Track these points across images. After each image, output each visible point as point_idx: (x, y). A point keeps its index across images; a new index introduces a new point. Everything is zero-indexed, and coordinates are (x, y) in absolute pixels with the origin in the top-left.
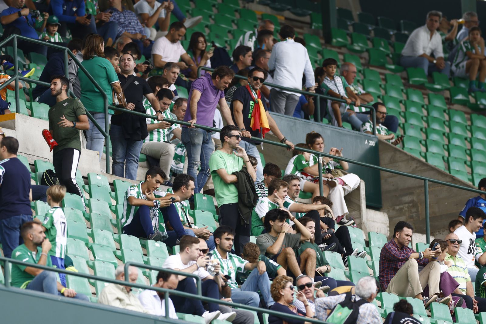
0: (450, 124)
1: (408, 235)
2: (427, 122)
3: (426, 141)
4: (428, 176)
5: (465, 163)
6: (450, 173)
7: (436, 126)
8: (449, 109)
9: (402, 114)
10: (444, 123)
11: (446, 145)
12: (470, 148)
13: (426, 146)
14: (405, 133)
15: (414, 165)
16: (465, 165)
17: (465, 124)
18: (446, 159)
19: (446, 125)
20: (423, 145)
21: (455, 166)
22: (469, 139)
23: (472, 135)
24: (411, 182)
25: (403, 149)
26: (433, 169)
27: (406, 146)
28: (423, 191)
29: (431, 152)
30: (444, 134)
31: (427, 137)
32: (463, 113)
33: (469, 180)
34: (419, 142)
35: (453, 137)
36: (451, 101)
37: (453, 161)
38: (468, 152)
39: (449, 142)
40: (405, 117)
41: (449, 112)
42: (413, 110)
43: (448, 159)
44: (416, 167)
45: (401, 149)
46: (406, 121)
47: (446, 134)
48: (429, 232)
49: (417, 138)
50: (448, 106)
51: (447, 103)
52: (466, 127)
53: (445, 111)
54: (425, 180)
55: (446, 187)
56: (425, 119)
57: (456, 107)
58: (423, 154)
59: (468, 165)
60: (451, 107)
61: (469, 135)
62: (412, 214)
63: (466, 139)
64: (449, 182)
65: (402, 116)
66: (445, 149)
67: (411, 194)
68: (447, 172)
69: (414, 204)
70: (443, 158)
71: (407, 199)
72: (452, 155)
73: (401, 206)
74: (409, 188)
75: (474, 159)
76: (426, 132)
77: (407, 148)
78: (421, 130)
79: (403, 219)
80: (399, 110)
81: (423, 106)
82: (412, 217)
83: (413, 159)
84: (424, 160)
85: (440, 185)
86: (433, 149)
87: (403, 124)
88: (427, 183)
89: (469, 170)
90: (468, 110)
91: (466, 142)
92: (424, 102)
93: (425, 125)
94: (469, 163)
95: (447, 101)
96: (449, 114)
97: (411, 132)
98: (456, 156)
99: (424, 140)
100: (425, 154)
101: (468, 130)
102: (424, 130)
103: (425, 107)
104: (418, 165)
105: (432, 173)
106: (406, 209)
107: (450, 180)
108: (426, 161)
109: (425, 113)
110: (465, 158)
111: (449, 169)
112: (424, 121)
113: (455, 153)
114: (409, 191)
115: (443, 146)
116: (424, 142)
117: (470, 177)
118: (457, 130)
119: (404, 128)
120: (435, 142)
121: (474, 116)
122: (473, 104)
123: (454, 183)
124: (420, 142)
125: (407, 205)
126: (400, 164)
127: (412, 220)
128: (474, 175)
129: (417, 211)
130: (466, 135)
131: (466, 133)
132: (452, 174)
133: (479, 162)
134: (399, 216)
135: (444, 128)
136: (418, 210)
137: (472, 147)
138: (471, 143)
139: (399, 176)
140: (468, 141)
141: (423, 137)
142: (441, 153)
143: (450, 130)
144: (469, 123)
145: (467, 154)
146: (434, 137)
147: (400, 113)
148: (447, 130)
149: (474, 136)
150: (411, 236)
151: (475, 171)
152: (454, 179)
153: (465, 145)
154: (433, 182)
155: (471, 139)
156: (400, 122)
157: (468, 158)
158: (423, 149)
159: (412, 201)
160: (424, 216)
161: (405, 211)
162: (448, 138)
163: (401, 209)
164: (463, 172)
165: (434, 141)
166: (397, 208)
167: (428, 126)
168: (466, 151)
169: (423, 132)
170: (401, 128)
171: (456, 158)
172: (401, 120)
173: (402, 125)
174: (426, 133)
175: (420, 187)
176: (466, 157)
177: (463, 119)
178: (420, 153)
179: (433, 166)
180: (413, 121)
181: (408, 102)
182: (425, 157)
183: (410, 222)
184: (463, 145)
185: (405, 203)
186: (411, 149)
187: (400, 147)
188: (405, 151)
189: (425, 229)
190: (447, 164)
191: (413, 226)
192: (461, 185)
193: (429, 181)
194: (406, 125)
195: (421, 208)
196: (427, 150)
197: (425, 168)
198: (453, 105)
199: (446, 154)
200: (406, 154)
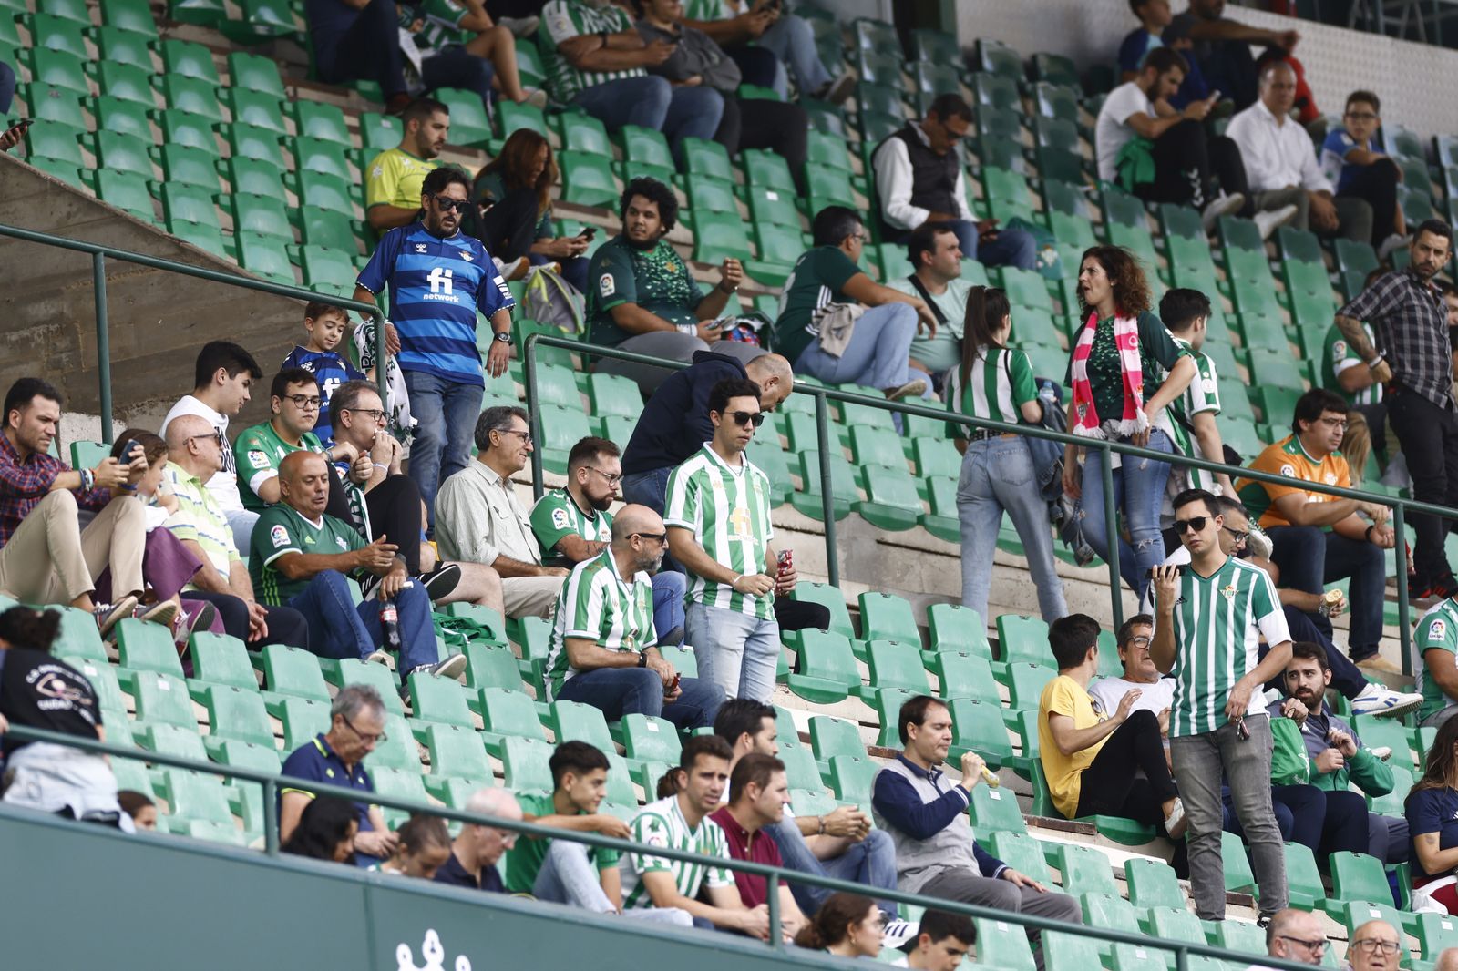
0: (167, 83)
1: (46, 420)
2: (99, 78)
3: (95, 135)
4: (105, 240)
5: (215, 199)
6: (170, 229)
7: (125, 91)
8: (164, 37)
9: (24, 55)
10: (150, 79)
11: (157, 146)
12: (228, 154)
13: (97, 151)
14: (32, 112)
15: (62, 207)
16: (216, 206)
17: (213, 82)
18: (156, 188)
19: (156, 88)
20: (87, 147)
21: (185, 210)
22: (224, 129)
23: (234, 117)
24: (53, 260)
25: (27, 160)
26: (119, 219)
27: (36, 151)
28: (91, 285)
29: (111, 169)
30: (150, 114)
31: (100, 125)
32: (207, 51)
33: (228, 249)
34: (75, 140)
35: (178, 123)
36: (169, 15)
37: (177, 195)
38: (223, 166)
39: (167, 138)
40: (31, 65)
41: (163, 46)
42: (56, 42)
43: (163, 187)
44: (69, 215)
45: (21, 161)
46: (35, 77)
47: (157, 115)
48: (109, 409)
49: (69, 127)
50: (161, 31)
51: (158, 22)
52: (216, 91)
53: (151, 45)
54: (95, 253)
55: (160, 271)
56: (92, 68)
57: (185, 31)
58: (89, 176)
59: (222, 207)
60: (170, 31)
61: (225, 115)
62: (57, 357)
63: (216, 128)
64: (167, 257)
65: (22, 62)
66: (154, 160)
67: (55, 294)
68: (162, 227)
69: (64, 327)
70: (149, 184)
71: (42, 310)
72: (175, 176)
73: (25, 333)
74: (46, 279)
75: (242, 187)
76: (96, 107)
77: (40, 157)
78: (82, 101)
79: (30, 370)
80: (16, 44)
81: (85, 32)
82: (57, 365)
83: (60, 190)
84: (91, 193)
85: (142, 267)
86: (119, 160)
87: (28, 86)
88: (103, 261)
89: (228, 221)
90: (222, 41)
91: (217, 136)
92: (87, 18)
93: (92, 87)
94: (225, 200)
95: (156, 15)
96: (163, 55)
97: (51, 110)
98: (188, 180)
99: (90, 133)
100: (95, 174)
101: (222, 101)
102: (90, 102)
103: (93, 33)
104: (74, 209)
105: (116, 231)
106: (41, 340)
107: (172, 251)
108: (99, 195)
109: (93, 51)
110: (214, 186)
111: (167, 217)
112: (90, 75)
113: (184, 171)
114: (47, 287)
115: (149, 150)
116: (89, 140)
117: (231, 242)
118: (190, 102)
119: (29, 99)
120: (124, 139)
121: (240, 58)
122: (235, 22)
123: (184, 262)
124: (80, 138)
125: (42, 329)
126: (20, 205)
127: (58, 373)
128: (243, 236)
129: (74, 348)
130: (216, 118)
131: (218, 111)
132: (176, 234)
133: (257, 196)
134: (19, 363)
135: (149, 96)
136: (74, 341)
137: (234, 151)
138: (230, 138)
139: (18, 243)
140: (223, 135)
141: (89, 122)
142: (143, 171)
143: (169, 103)
144: (224, 79)
145: (220, 172)
146: (122, 122)
147: (16, 53)
148: (159, 101)
149: (240, 119)
150: (56, 423)
151: (244, 226)
152: (182, 250)
153: (214, 146)
154: (118, 257)
155: (230, 127)
156: (18, 79)
157: (225, 186)
158: (89, 160)
159: (59, 318)
160: (95, 362)
161: (38, 345)
162: (163, 124)
163: (25, 342)
164: (209, 227)
165: (119, 134)
166: (14, 337)
167: (103, 89)
168: (216, 163)
169: (88, 109)
170: (21, 96)
171: (186, 185)
172: (23, 74)
173: (22, 90)
174: (96, 112)
175: (81, 273)
176: (218, 183)
177: (206, 67)
178: (80, 171)
179: (119, 211)
180: (57, 77)
181: (39, 19)
182: (96, 184)
183: (51, 379)
184: (207, 148)
185: (36, 324)
186: (51, 160)
187: (20, 156)
188: (35, 166)
189: (97, 399)
190: (160, 205)
191: (62, 392)
192: (203, 266)
193: (107, 255)
194: (36, 90)
195: (85, 338)
196: (100, 163)
197: (96, 216)
198: (175, 25)
199: (158, 173)
200: (36, 176)
